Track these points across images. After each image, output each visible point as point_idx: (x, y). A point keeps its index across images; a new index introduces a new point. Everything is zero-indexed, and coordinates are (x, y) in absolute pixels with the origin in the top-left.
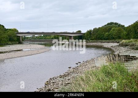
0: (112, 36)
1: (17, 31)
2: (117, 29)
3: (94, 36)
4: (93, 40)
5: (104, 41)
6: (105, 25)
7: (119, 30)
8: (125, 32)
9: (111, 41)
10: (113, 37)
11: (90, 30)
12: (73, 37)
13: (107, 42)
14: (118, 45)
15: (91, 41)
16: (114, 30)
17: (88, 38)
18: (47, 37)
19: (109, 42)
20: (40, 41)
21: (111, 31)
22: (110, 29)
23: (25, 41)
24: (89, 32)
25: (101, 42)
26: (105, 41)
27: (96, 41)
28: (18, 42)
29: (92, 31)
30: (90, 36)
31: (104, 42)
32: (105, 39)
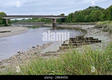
0: (91, 18)
1: (5, 14)
2: (96, 11)
3: (75, 18)
4: (74, 22)
5: (83, 23)
6: (87, 9)
7: (98, 13)
8: (103, 15)
9: (90, 23)
10: (92, 20)
11: (72, 13)
12: (55, 20)
13: (87, 24)
14: (94, 27)
15: (72, 23)
16: (93, 13)
17: (70, 21)
18: (35, 20)
19: (88, 25)
20: (29, 24)
21: (90, 14)
22: (90, 12)
23: (16, 24)
24: (71, 15)
25: (81, 25)
26: (85, 23)
27: (76, 23)
28: (4, 25)
29: (73, 14)
30: (71, 19)
31: (84, 25)
32: (85, 22)
